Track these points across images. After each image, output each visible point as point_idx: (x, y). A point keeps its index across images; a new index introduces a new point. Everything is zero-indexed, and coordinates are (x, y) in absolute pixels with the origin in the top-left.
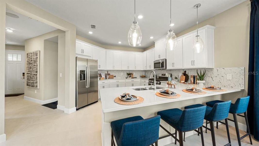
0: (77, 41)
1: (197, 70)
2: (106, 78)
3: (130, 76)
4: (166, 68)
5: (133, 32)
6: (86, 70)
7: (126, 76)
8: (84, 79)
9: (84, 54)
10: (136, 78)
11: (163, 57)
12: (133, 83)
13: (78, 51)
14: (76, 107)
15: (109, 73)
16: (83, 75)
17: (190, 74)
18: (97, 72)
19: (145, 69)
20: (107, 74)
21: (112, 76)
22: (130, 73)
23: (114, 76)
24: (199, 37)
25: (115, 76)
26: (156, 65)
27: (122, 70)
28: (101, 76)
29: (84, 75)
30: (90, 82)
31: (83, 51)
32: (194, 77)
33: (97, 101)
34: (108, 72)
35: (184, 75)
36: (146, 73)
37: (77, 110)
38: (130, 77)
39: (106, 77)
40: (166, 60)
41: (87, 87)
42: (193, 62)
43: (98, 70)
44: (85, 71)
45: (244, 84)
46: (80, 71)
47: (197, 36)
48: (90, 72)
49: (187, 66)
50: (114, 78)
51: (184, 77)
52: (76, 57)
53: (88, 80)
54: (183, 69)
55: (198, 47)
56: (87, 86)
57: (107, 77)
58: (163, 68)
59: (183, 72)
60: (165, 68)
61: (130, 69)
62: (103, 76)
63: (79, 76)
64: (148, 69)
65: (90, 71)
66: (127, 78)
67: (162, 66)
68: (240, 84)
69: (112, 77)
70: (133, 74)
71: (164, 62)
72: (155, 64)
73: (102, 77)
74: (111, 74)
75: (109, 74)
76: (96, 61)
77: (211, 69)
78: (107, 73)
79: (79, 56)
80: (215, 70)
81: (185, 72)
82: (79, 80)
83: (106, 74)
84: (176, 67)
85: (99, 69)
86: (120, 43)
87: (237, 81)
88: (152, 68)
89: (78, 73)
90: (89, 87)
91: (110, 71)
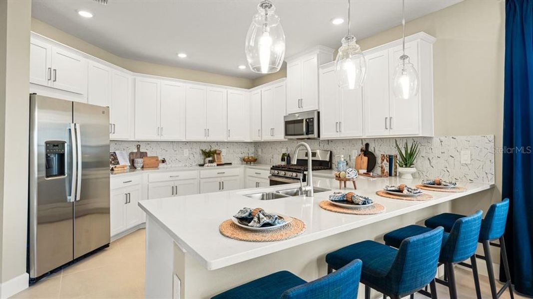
0: (33, 40)
1: (396, 140)
2: (133, 167)
3: (210, 159)
4: (319, 136)
5: (260, 33)
6: (67, 140)
7: (200, 159)
8: (61, 172)
9: (56, 85)
10: (230, 164)
11: (309, 106)
12: (222, 180)
13: (37, 75)
14: (28, 271)
15: (142, 150)
16: (55, 159)
17: (379, 151)
18: (108, 146)
19: (257, 139)
20: (136, 153)
21: (153, 161)
22: (212, 150)
23: (160, 158)
24: (406, 61)
25: (163, 161)
26: (291, 126)
27: (188, 142)
28: (115, 160)
29: (61, 157)
30: (82, 180)
31: (52, 74)
32: (390, 159)
33: (107, 246)
34: (138, 147)
35: (365, 155)
36: (260, 150)
37: (33, 282)
38: (210, 162)
39: (132, 162)
40: (319, 113)
41: (71, 199)
42: (388, 122)
43: (111, 141)
44: (66, 144)
45: (494, 174)
46: (47, 143)
47: (404, 57)
48: (82, 146)
49: (372, 130)
50: (161, 165)
51: (365, 159)
52: (32, 96)
53: (77, 174)
54: (362, 140)
55: (405, 84)
56: (70, 195)
57: (136, 165)
58: (310, 136)
59: (360, 146)
60: (316, 135)
61: (212, 138)
62: (124, 161)
63: (44, 161)
64: (267, 137)
65: (84, 144)
66: (202, 165)
67: (309, 131)
68: (486, 173)
69: (155, 163)
70: (219, 154)
71: (313, 118)
72: (287, 123)
73: (118, 163)
74: (149, 155)
75: (143, 155)
76: (105, 111)
77: (428, 139)
78: (135, 151)
79: (40, 92)
80: (436, 141)
81: (367, 145)
82: (44, 174)
83: (132, 153)
84: (346, 134)
85: (112, 137)
86: (182, 56)
87: (480, 166)
88: (280, 135)
89: (39, 149)
90: (78, 198)
91: (148, 142)
